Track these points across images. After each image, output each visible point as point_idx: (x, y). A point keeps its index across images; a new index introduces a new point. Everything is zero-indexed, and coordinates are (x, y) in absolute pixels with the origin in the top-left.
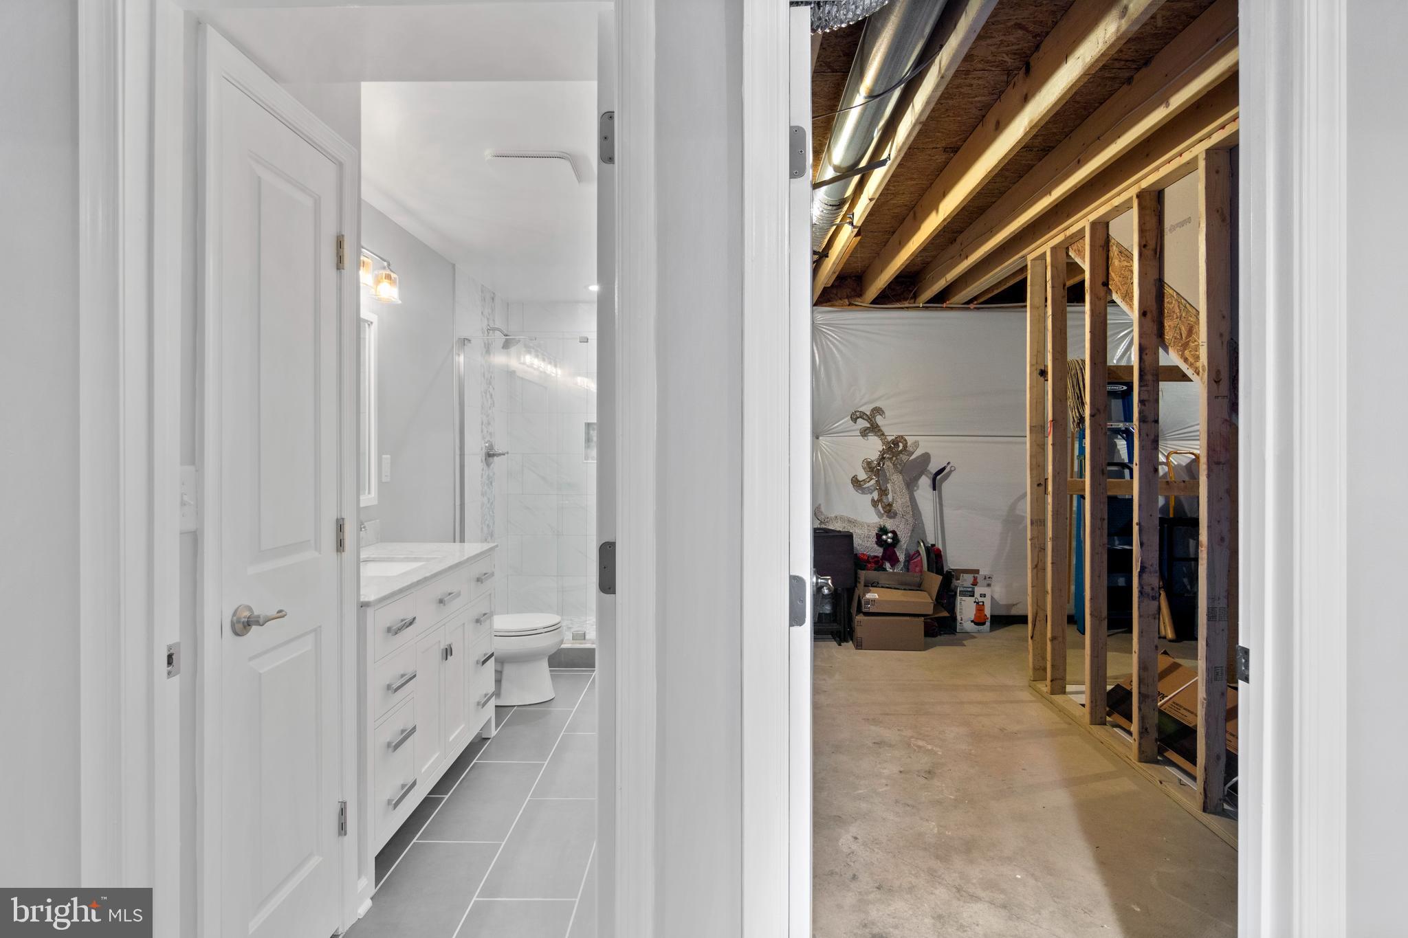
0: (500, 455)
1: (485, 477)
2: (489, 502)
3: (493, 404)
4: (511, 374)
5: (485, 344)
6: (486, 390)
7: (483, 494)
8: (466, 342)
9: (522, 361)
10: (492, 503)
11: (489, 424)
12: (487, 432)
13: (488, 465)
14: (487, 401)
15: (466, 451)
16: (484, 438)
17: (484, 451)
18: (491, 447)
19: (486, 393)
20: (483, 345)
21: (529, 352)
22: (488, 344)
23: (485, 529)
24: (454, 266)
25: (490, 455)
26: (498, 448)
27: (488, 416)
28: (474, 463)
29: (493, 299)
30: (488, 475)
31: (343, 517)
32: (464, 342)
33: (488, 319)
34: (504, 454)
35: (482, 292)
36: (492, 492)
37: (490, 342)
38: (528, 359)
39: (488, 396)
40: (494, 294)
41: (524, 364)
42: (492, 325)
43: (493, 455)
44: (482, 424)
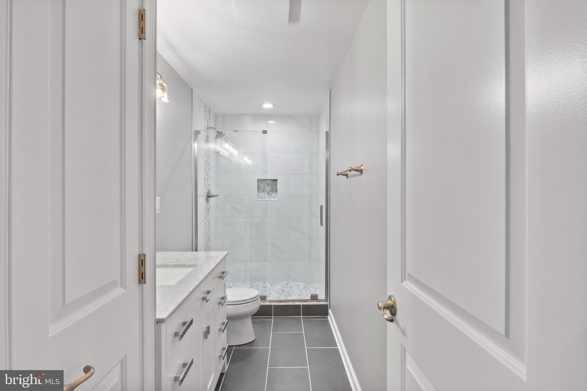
0: (214, 196)
1: (206, 208)
2: (208, 222)
3: (210, 169)
4: (218, 153)
5: (206, 135)
6: (207, 161)
7: (206, 218)
8: (198, 133)
9: (223, 147)
10: (209, 223)
11: (208, 180)
12: (207, 184)
13: (208, 201)
14: (207, 167)
15: (198, 195)
16: (206, 187)
17: (206, 195)
18: (209, 192)
19: (206, 163)
20: (205, 136)
21: (227, 142)
22: (208, 136)
23: (206, 237)
24: (192, 89)
25: (209, 196)
26: (213, 192)
27: (207, 175)
28: (201, 200)
29: (210, 112)
30: (208, 207)
31: (144, 253)
32: (197, 133)
33: (208, 122)
34: (216, 196)
35: (205, 107)
36: (209, 217)
37: (208, 135)
38: (227, 146)
39: (208, 164)
40: (210, 109)
41: (224, 148)
42: (209, 126)
43: (211, 196)
44: (205, 180)
